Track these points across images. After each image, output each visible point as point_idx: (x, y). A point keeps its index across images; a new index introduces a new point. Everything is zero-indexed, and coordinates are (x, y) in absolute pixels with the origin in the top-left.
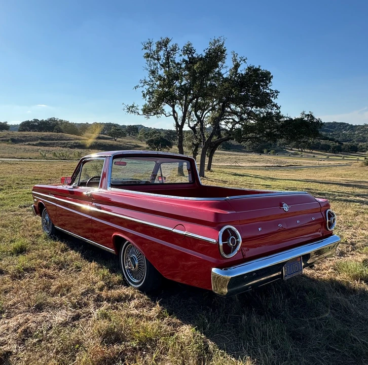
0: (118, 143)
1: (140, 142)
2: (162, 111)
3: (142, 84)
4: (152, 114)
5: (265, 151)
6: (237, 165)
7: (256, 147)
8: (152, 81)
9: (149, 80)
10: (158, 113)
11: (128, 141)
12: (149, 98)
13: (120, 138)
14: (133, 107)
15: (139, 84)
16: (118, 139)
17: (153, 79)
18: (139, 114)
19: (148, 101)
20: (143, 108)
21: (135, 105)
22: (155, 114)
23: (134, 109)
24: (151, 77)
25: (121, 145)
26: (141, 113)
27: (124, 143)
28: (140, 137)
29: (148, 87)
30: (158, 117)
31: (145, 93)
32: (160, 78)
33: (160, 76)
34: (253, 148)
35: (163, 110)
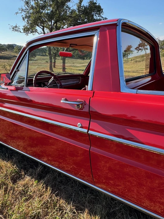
0: (3, 55)
1: (16, 54)
2: (36, 31)
3: (21, 11)
4: (30, 32)
5: (85, 58)
6: (74, 65)
7: (80, 56)
8: (27, 9)
9: (25, 8)
10: (33, 32)
11: (9, 53)
12: (27, 21)
13: (3, 52)
14: (16, 27)
15: (18, 11)
16: (3, 53)
17: (27, 8)
18: (21, 32)
19: (27, 23)
20: (23, 28)
21: (17, 26)
22: (31, 32)
23: (17, 28)
24: (26, 6)
25: (5, 56)
26: (22, 31)
27: (7, 54)
28: (16, 51)
29: (25, 13)
30: (33, 34)
31: (24, 17)
32: (32, 8)
33: (32, 6)
34: (79, 57)
35: (36, 29)
